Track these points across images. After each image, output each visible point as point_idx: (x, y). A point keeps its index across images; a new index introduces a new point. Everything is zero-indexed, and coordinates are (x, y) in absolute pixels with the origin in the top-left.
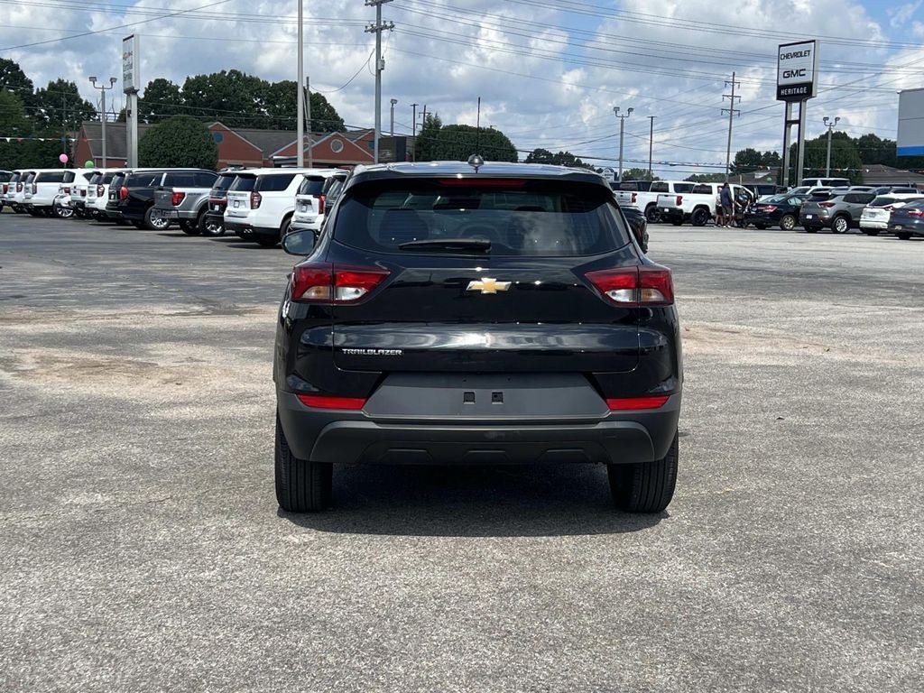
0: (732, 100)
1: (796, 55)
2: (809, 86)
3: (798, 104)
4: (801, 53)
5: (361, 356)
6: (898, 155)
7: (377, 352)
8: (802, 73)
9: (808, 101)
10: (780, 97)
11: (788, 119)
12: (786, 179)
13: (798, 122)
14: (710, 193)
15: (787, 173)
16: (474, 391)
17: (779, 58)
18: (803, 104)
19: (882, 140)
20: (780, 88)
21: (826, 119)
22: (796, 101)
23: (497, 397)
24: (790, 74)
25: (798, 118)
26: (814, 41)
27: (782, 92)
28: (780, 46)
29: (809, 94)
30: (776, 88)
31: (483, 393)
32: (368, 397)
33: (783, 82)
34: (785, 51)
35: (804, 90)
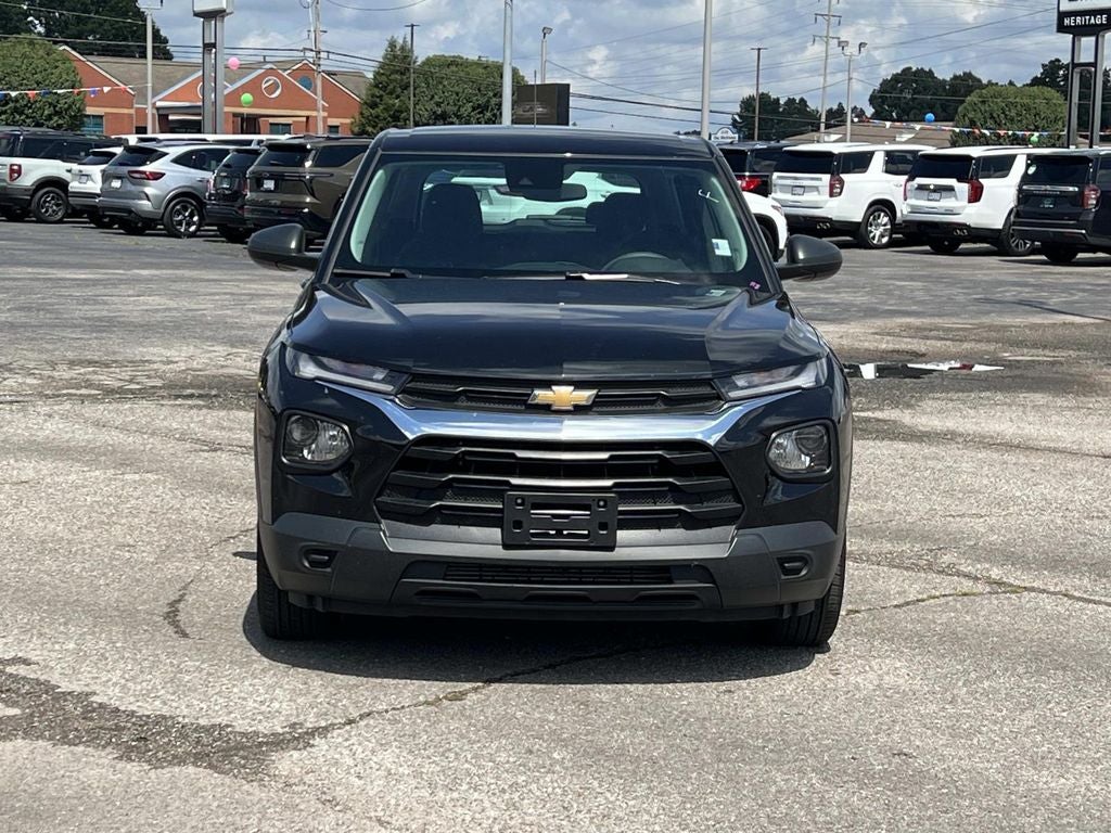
0: (829, 21)
2: (1110, 13)
10: (1062, 28)
11: (1076, 61)
13: (1092, 65)
18: (1100, 39)
20: (1062, 15)
22: (1090, 35)
27: (1066, 22)
29: (1110, 25)
30: (1056, 15)
33: (1068, 6)
35: (1103, 19)
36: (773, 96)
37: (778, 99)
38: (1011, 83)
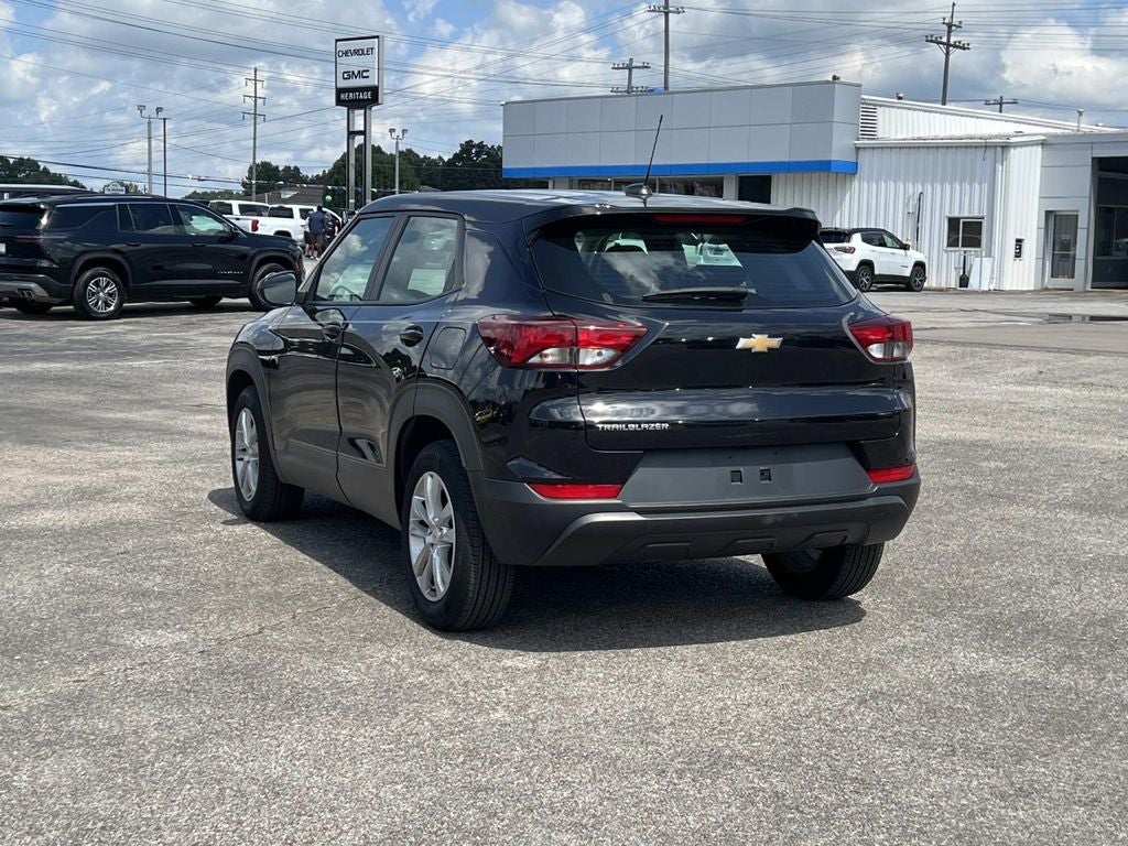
0: (255, 101)
1: (356, 52)
2: (374, 90)
3: (362, 111)
4: (363, 50)
5: (621, 431)
6: (504, 177)
7: (640, 427)
8: (365, 74)
9: (374, 108)
10: (339, 102)
11: (351, 129)
12: (352, 201)
13: (363, 133)
14: (291, 216)
15: (352, 193)
16: (741, 469)
17: (337, 54)
18: (368, 111)
19: (422, 156)
20: (339, 91)
21: (392, 131)
22: (360, 108)
23: (766, 475)
24: (350, 75)
25: (362, 129)
26: (377, 37)
27: (342, 96)
28: (337, 40)
29: (375, 100)
30: (334, 90)
31: (750, 471)
32: (623, 483)
33: (343, 84)
34: (342, 46)
35: (368, 95)
36: (274, 164)
37: (277, 167)
38: (440, 158)
